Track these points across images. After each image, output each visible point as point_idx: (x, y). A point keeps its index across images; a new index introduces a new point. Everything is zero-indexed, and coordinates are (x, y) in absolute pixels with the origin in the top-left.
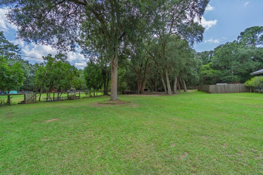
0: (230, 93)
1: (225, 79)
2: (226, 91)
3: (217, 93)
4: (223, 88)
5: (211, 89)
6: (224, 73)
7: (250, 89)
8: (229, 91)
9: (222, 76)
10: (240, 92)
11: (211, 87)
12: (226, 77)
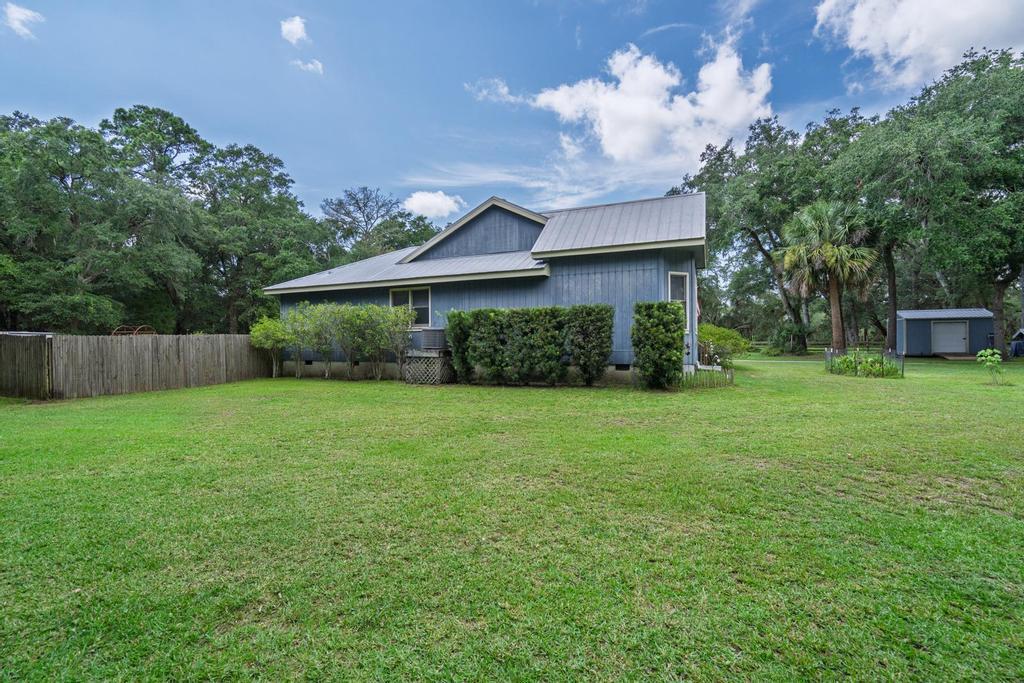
0: (187, 385)
1: (47, 310)
2: (165, 379)
3: (108, 393)
4: (148, 356)
5: (61, 368)
6: (44, 275)
7: (270, 363)
8: (181, 374)
9: (29, 290)
10: (229, 380)
11: (63, 353)
12: (55, 297)
